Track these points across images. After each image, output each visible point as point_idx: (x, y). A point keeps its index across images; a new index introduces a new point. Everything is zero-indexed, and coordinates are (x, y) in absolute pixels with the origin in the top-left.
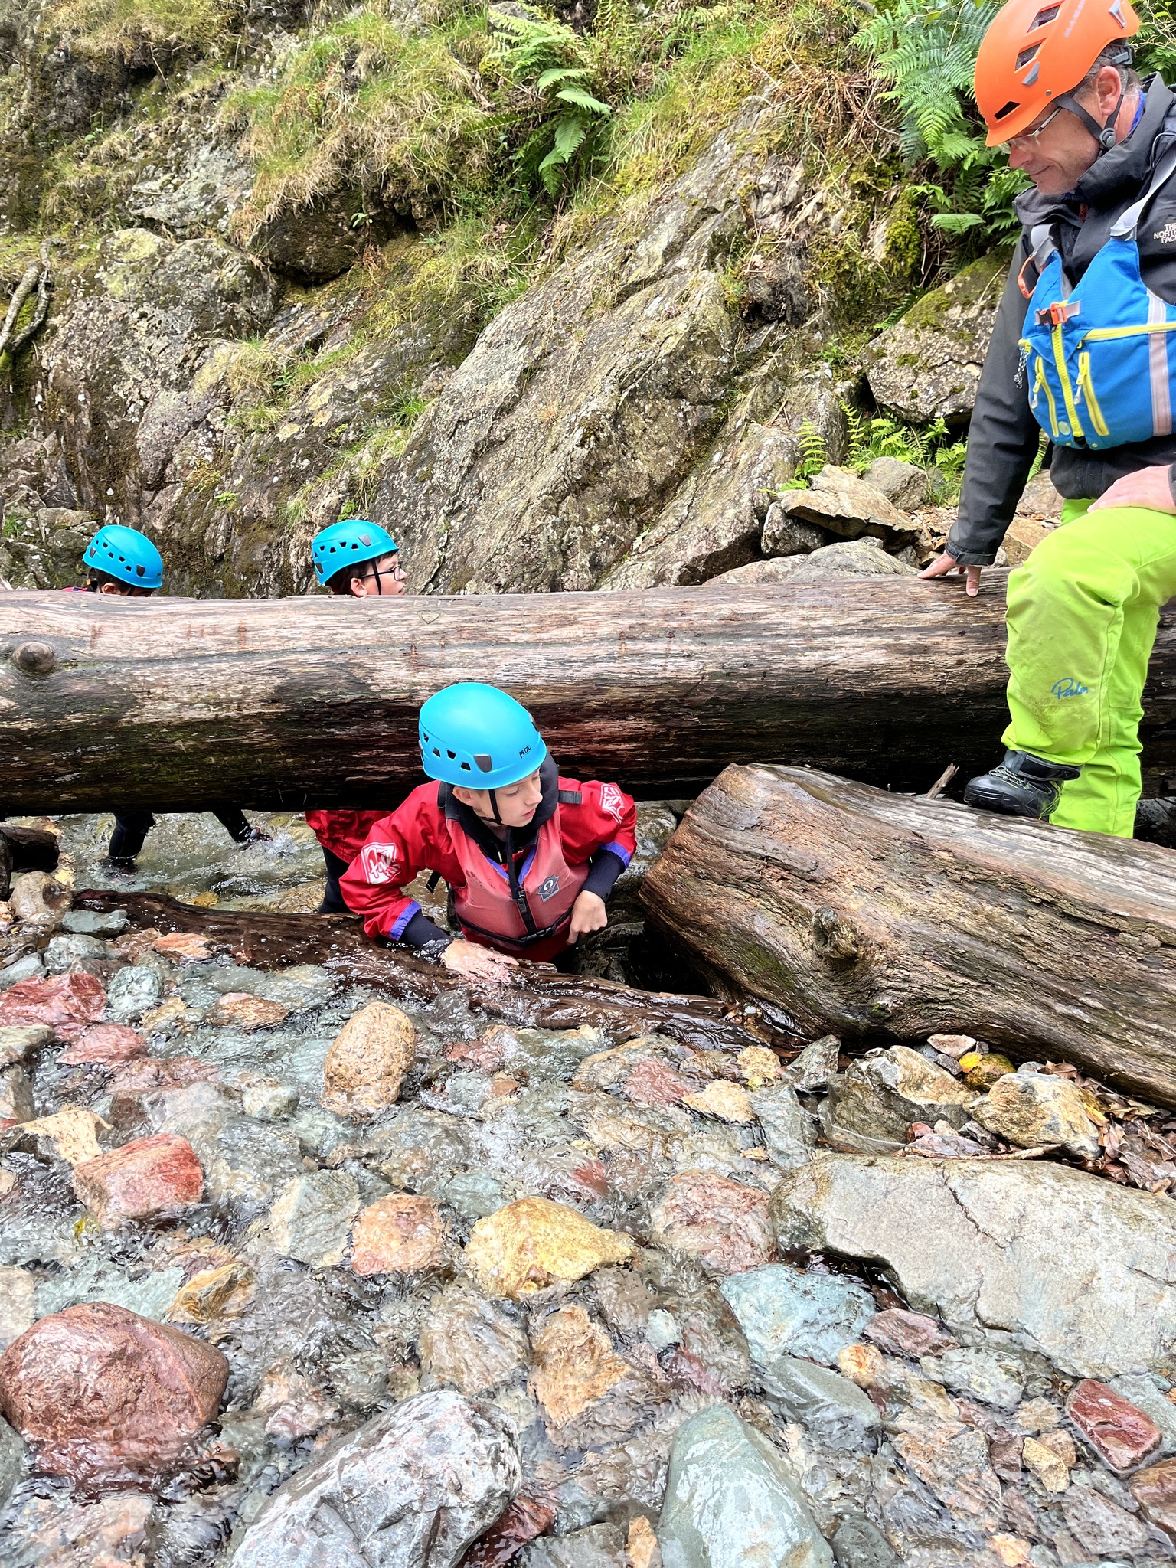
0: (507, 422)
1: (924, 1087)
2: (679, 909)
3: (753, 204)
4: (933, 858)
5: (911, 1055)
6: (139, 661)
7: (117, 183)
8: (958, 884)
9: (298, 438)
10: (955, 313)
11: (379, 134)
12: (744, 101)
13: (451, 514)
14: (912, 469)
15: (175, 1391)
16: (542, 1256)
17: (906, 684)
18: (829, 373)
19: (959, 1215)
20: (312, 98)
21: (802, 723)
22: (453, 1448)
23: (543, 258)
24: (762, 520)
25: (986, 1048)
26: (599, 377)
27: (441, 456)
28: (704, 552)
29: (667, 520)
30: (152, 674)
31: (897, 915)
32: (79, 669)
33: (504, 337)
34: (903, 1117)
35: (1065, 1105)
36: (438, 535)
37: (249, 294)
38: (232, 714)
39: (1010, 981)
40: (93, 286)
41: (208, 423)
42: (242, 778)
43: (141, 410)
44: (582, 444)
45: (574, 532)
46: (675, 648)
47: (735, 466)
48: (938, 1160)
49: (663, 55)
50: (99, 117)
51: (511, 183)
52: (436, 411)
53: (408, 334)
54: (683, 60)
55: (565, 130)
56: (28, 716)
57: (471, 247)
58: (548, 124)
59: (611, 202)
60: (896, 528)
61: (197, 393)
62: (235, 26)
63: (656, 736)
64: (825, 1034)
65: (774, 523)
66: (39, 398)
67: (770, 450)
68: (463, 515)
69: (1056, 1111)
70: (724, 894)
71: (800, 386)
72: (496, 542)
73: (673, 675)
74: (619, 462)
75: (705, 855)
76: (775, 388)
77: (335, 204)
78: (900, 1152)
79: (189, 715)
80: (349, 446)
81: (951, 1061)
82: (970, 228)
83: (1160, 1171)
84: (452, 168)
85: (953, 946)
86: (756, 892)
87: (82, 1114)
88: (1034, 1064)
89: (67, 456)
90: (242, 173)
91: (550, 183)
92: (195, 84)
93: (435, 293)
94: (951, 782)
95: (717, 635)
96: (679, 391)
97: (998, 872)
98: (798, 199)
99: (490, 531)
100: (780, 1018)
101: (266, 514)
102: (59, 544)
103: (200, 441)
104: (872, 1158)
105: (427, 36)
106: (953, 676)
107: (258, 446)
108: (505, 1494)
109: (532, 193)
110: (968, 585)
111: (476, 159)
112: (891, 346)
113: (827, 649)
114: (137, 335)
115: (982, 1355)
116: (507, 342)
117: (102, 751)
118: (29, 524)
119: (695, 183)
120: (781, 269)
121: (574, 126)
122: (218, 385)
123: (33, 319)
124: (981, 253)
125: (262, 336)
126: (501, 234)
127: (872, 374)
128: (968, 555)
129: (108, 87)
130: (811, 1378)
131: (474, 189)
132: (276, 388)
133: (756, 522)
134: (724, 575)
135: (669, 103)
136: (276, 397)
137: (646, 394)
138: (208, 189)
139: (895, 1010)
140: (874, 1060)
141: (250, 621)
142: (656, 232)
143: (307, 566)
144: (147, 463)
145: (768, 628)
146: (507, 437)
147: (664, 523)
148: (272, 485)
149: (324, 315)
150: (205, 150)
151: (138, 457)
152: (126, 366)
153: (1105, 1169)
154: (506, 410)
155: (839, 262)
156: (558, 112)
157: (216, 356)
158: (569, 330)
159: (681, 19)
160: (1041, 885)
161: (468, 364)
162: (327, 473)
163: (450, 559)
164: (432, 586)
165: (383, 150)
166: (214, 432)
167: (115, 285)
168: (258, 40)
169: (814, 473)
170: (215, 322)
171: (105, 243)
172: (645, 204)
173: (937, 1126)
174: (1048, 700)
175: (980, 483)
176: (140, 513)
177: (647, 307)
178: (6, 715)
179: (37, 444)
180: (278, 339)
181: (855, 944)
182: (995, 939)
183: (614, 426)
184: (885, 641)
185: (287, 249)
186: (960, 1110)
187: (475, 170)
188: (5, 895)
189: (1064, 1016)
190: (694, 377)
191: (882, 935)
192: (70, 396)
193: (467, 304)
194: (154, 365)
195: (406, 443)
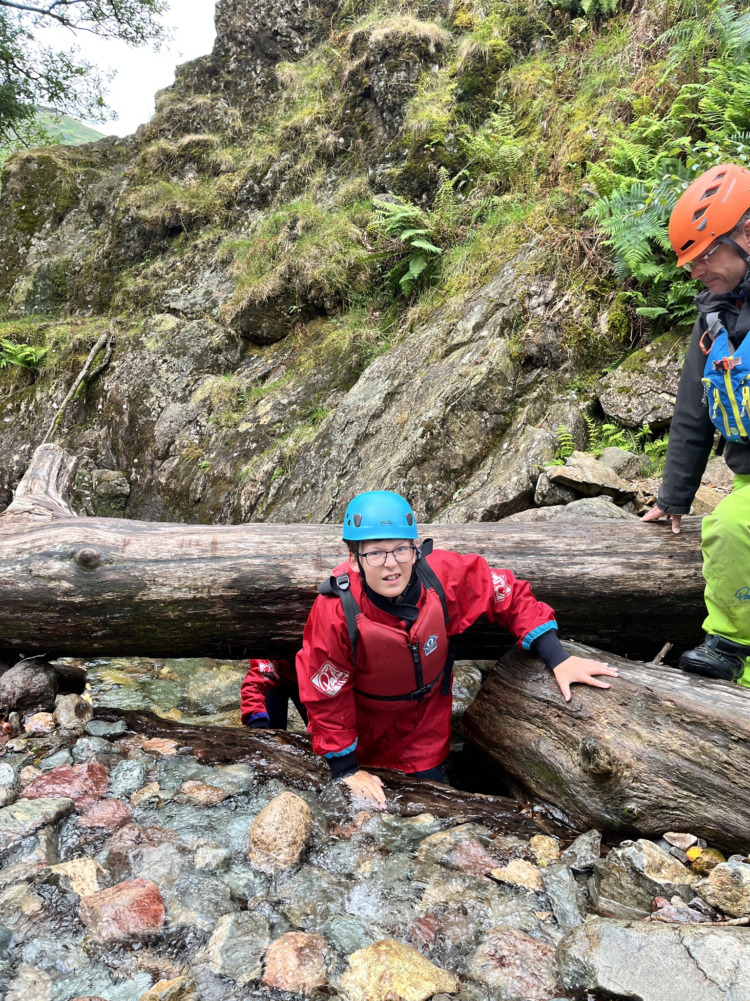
0: (376, 423)
1: (663, 871)
2: (488, 735)
3: (527, 301)
4: (660, 705)
5: (652, 846)
6: (150, 561)
7: (156, 289)
8: (680, 724)
9: (250, 431)
10: (652, 363)
11: (307, 264)
12: (521, 246)
13: (341, 476)
14: (630, 455)
16: (395, 984)
17: (635, 589)
18: (575, 397)
19: (692, 966)
20: (270, 245)
21: (568, 611)
23: (400, 331)
24: (535, 484)
25: (705, 844)
26: (433, 398)
27: (336, 442)
28: (498, 502)
29: (475, 482)
30: (158, 569)
31: (638, 744)
32: (114, 565)
33: (376, 374)
34: (648, 893)
36: (333, 489)
37: (226, 349)
38: (204, 595)
39: (720, 795)
40: (138, 345)
41: (198, 421)
42: (207, 637)
43: (159, 414)
44: (422, 437)
45: (417, 488)
47: (517, 451)
48: (675, 926)
49: (473, 222)
50: (149, 253)
51: (383, 290)
52: (334, 417)
53: (319, 372)
54: (485, 225)
55: (415, 262)
56: (80, 594)
57: (359, 324)
58: (405, 259)
59: (442, 300)
60: (621, 490)
61: (193, 403)
62: (229, 206)
64: (590, 829)
65: (542, 486)
66: (100, 407)
67: (539, 441)
68: (348, 477)
70: (518, 725)
71: (557, 404)
74: (445, 447)
75: (506, 697)
76: (542, 405)
77: (280, 301)
78: (648, 918)
79: (178, 595)
80: (281, 436)
81: (680, 852)
82: (660, 315)
84: (349, 282)
85: (678, 768)
86: (541, 725)
87: (89, 861)
88: (739, 856)
89: (113, 440)
90: (228, 284)
91: (406, 290)
92: (205, 236)
93: (336, 349)
94: (668, 654)
95: (511, 553)
96: (482, 406)
97: (706, 717)
98: (554, 299)
100: (559, 815)
101: (228, 475)
102: (103, 491)
103: (192, 432)
104: (629, 922)
105: (337, 212)
106: (666, 584)
107: (226, 435)
109: (395, 295)
110: (673, 526)
111: (363, 277)
112: (613, 382)
113: (583, 564)
114: (160, 372)
116: (378, 377)
117: (122, 617)
118: (86, 479)
119: (492, 290)
121: (420, 259)
122: (205, 400)
123: (101, 363)
124: (667, 330)
125: (233, 373)
126: (376, 317)
127: (602, 398)
128: (671, 508)
129: (155, 237)
131: (361, 293)
132: (240, 402)
133: (531, 484)
134: (511, 516)
135: (476, 247)
136: (239, 407)
137: (462, 408)
138: (208, 293)
139: (639, 813)
140: (627, 849)
141: (220, 538)
142: (468, 316)
143: (251, 505)
144: (159, 445)
145: (544, 550)
146: (377, 432)
147: (472, 484)
148: (233, 458)
149: (270, 361)
150: (208, 272)
151: (154, 441)
152: (153, 389)
154: (376, 416)
155: (580, 334)
156: (410, 252)
157: (205, 384)
158: (415, 371)
159: (483, 202)
160: (738, 728)
161: (355, 389)
162: (267, 451)
163: (339, 503)
164: (327, 519)
165: (310, 272)
166: (200, 426)
167: (150, 344)
168: (241, 214)
169: (568, 456)
170: (206, 365)
171: (147, 322)
172: (462, 301)
173: (672, 900)
174: (733, 602)
175: (678, 464)
176: (152, 473)
177: (463, 359)
178: (66, 593)
179: (96, 433)
180: (242, 375)
181: (610, 764)
182: (707, 764)
183: (442, 426)
184: (621, 560)
185: (251, 325)
186: (689, 888)
187: (362, 283)
188: (51, 709)
190: (491, 398)
191: (628, 758)
192: (119, 405)
193: (355, 356)
194: (169, 388)
195: (314, 435)
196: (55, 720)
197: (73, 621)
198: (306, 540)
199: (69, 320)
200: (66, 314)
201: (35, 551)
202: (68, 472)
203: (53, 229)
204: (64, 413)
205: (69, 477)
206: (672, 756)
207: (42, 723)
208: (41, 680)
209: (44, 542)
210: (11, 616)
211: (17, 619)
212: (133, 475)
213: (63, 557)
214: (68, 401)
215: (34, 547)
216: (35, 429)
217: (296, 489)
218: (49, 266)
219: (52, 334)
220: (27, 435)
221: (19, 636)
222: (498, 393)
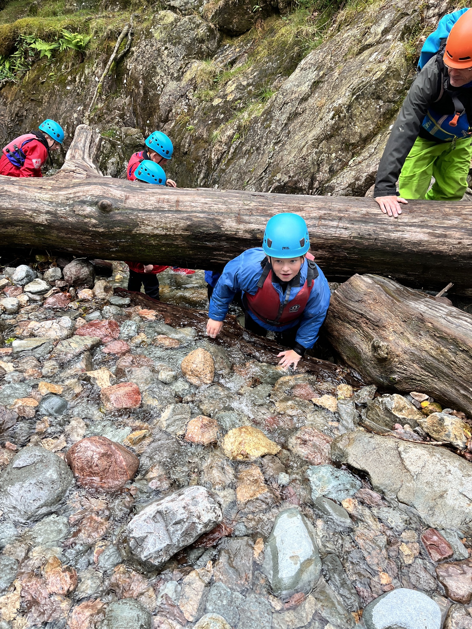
0: (303, 106)
1: (403, 411)
3: (425, 12)
4: (425, 325)
5: (401, 398)
6: (140, 210)
8: (433, 337)
9: (220, 105)
13: (276, 144)
15: (121, 468)
16: (246, 447)
17: (434, 250)
19: (399, 461)
21: (389, 260)
22: (200, 505)
23: (331, 29)
25: (432, 400)
26: (344, 88)
27: (275, 118)
29: (365, 154)
30: (145, 216)
31: (407, 345)
32: (120, 211)
33: (308, 66)
34: (392, 421)
35: (455, 428)
36: (270, 152)
37: (208, 40)
38: (171, 233)
39: (445, 378)
40: (149, 35)
41: (187, 96)
42: (174, 256)
43: (162, 89)
44: (332, 119)
45: (324, 156)
46: (341, 225)
52: (276, 98)
53: (270, 61)
56: (102, 227)
57: (301, 22)
59: (364, 6)
61: (183, 83)
63: (329, 258)
64: (371, 384)
66: (125, 81)
68: (280, 144)
69: (450, 430)
70: (343, 325)
72: (291, 158)
73: (339, 235)
74: (348, 127)
75: (338, 309)
77: (247, 1)
79: (156, 232)
80: (240, 110)
81: (417, 403)
85: (426, 360)
86: (356, 326)
87: (106, 371)
88: (449, 409)
89: (134, 106)
93: (284, 42)
94: (449, 290)
95: (359, 221)
96: (379, 96)
97: (449, 335)
99: (289, 153)
100: (356, 375)
101: (205, 136)
102: (128, 142)
103: (183, 103)
106: (456, 248)
107: (205, 107)
108: (214, 522)
113: (403, 231)
114: (163, 56)
115: (395, 511)
116: (309, 68)
117: (126, 241)
118: (118, 133)
119: (400, 1)
122: (191, 80)
123: (125, 48)
125: (211, 59)
126: (315, 17)
130: (331, 506)
132: (215, 82)
136: (213, 87)
137: (364, 97)
139: (399, 380)
140: (385, 398)
141: (181, 198)
142: (380, 22)
143: (218, 159)
144: (162, 112)
145: (380, 220)
146: (303, 112)
147: (363, 154)
148: (208, 124)
149: (237, 50)
151: (159, 109)
152: (158, 70)
153: (464, 454)
154: (304, 99)
157: (193, 67)
158: (336, 64)
160: (465, 343)
161: (293, 76)
162: (230, 121)
163: (273, 163)
164: (264, 174)
166: (189, 100)
167: (156, 35)
170: (194, 52)
171: (155, 16)
172: (378, 9)
173: (405, 426)
177: (371, 56)
178: (94, 226)
179: (123, 100)
180: (218, 60)
181: (387, 354)
182: (442, 360)
183: (348, 111)
184: (429, 231)
185: (225, 21)
186: (416, 422)
188: (91, 287)
189: (463, 395)
190: (386, 90)
191: (399, 351)
192: (137, 81)
193: (296, 48)
194: (168, 70)
195: (262, 111)
196: (94, 293)
197: (99, 242)
198: (232, 204)
199: (104, 14)
200: (102, 9)
201: (76, 199)
202: (95, 144)
204: (103, 85)
205: (97, 148)
206: (424, 354)
207: (86, 294)
208: (85, 271)
209: (81, 194)
210: (66, 236)
211: (70, 238)
212: (147, 131)
213: (92, 204)
214: (105, 76)
215: (75, 197)
216: (86, 96)
217: (247, 150)
219: (93, 25)
220: (81, 99)
221: (72, 247)
222: (392, 86)
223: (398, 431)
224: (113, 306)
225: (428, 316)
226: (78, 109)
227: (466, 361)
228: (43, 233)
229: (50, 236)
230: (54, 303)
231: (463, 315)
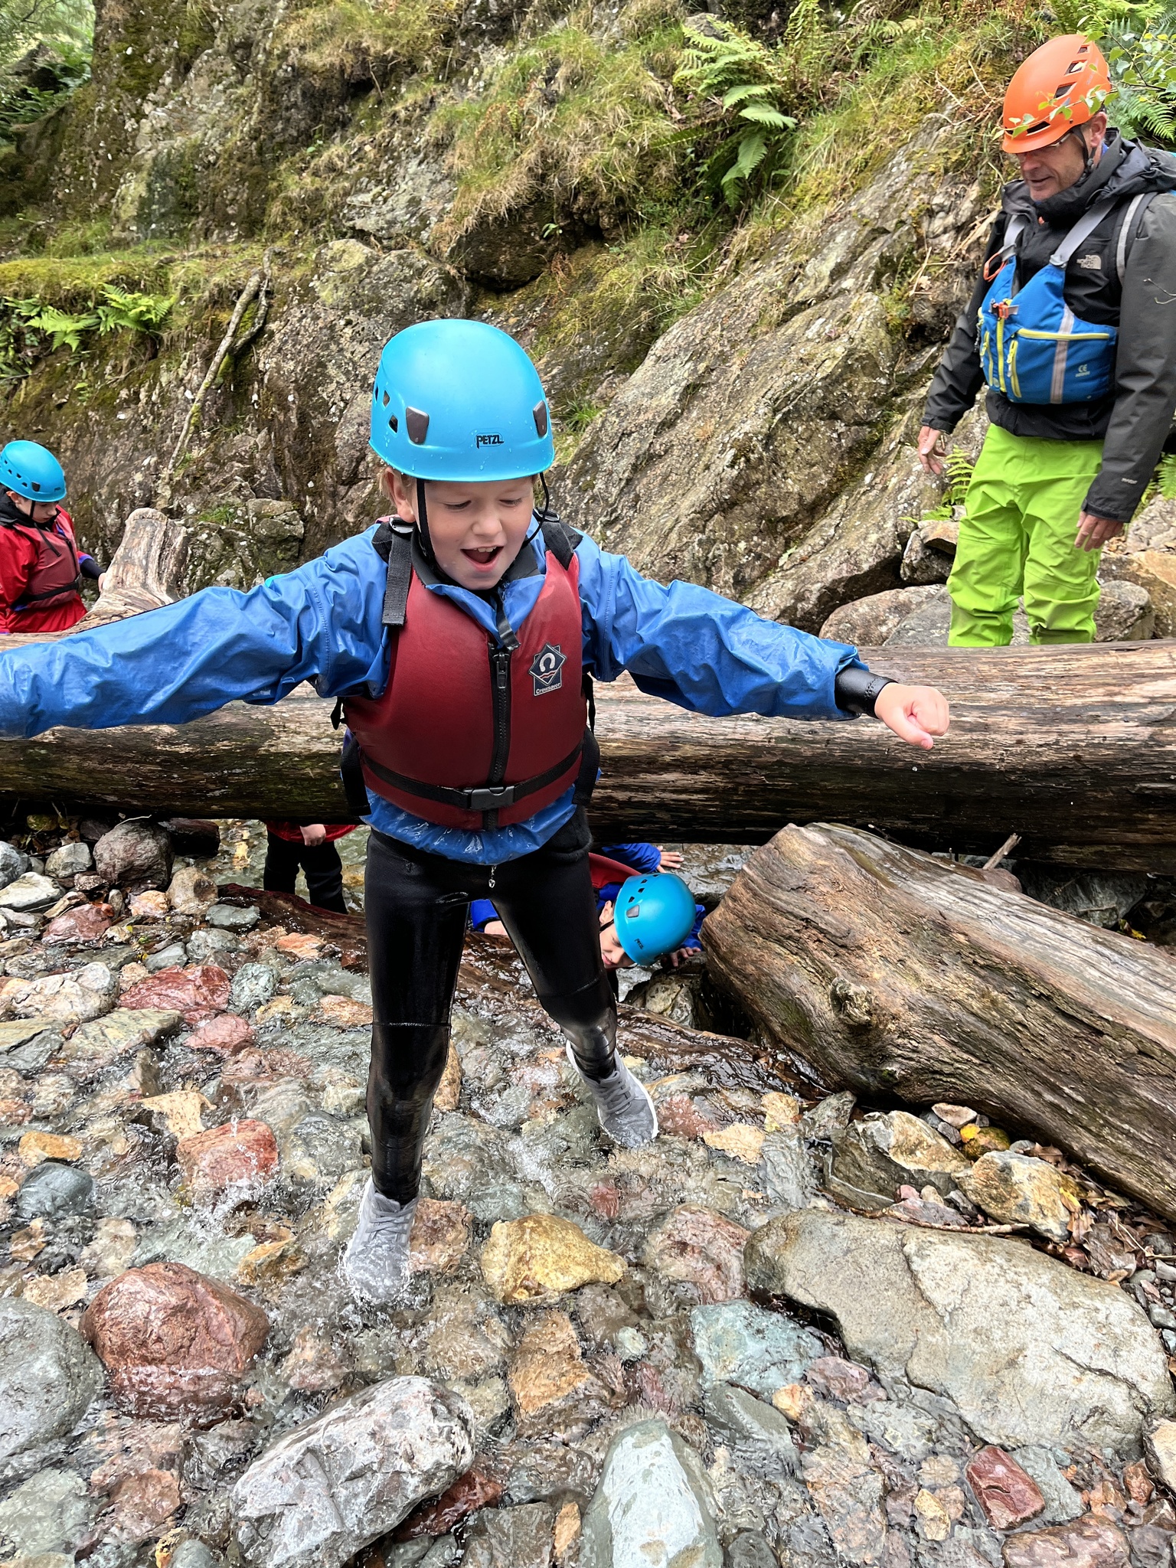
0: (665, 438)
1: (918, 1153)
2: (729, 955)
3: (925, 225)
4: (952, 939)
5: (909, 1121)
7: (333, 195)
8: (971, 967)
11: (572, 149)
12: (925, 118)
13: (608, 525)
15: (221, 1342)
16: (536, 1268)
19: (907, 1280)
20: (513, 113)
21: (864, 788)
22: (412, 1424)
24: (904, 546)
25: (986, 1122)
26: (755, 398)
27: (604, 467)
28: (845, 574)
29: (815, 540)
30: (288, 711)
31: (914, 989)
33: (672, 352)
34: (893, 1179)
35: (1039, 1189)
37: (444, 302)
39: (1009, 1065)
40: (307, 295)
43: (341, 411)
44: (732, 465)
45: (720, 549)
47: (885, 488)
49: (851, 66)
50: (321, 130)
51: (696, 194)
52: (603, 423)
53: (587, 342)
54: (870, 73)
55: (748, 145)
57: (652, 257)
58: (734, 138)
59: (788, 216)
62: (448, 40)
64: (842, 1089)
65: (913, 554)
66: (255, 397)
67: (918, 476)
68: (619, 526)
69: (1028, 1193)
70: (767, 948)
73: (741, 737)
74: (769, 482)
75: (754, 909)
77: (529, 215)
79: (316, 747)
81: (951, 1130)
83: (1118, 1262)
84: (640, 181)
85: (960, 1023)
86: (795, 950)
88: (1025, 1143)
89: (276, 451)
90: (446, 184)
91: (731, 195)
92: (410, 96)
93: (615, 301)
96: (834, 413)
97: (1005, 961)
98: (972, 218)
99: (640, 546)
102: (264, 532)
105: (625, 49)
106: (1012, 754)
109: (715, 204)
111: (663, 171)
114: (342, 340)
116: (675, 356)
117: (244, 773)
118: (239, 513)
119: (867, 203)
120: (947, 291)
121: (757, 140)
123: (253, 325)
126: (682, 244)
129: (329, 100)
130: (746, 1408)
131: (659, 200)
133: (899, 547)
134: (857, 602)
135: (852, 118)
137: (800, 416)
139: (903, 1076)
140: (870, 1124)
142: (825, 251)
144: (343, 461)
146: (666, 452)
147: (810, 541)
149: (513, 320)
150: (415, 162)
151: (335, 455)
152: (332, 370)
153: (1064, 1253)
154: (668, 424)
156: (737, 127)
158: (733, 347)
159: (873, 29)
160: (1041, 980)
161: (639, 375)
167: (327, 293)
168: (468, 54)
171: (319, 254)
172: (819, 222)
173: (924, 1191)
176: (335, 505)
177: (809, 328)
178: (168, 740)
179: (251, 440)
181: (869, 1013)
182: (996, 1022)
183: (766, 447)
185: (481, 259)
186: (949, 1178)
187: (662, 182)
188: (163, 887)
189: (1052, 1104)
190: (850, 399)
191: (897, 1006)
192: (281, 396)
193: (645, 314)
194: (355, 369)
195: (573, 452)
196: (169, 901)
197: (180, 777)
199: (203, 249)
200: (198, 237)
202: (174, 551)
203: (176, 86)
204: (203, 406)
206: (955, 1008)
207: (151, 905)
208: (148, 848)
212: (308, 506)
214: (207, 389)
216: (162, 432)
218: (169, 154)
219: (178, 274)
220: (152, 441)
221: (114, 792)
222: (862, 390)
223: (908, 1203)
224: (215, 931)
225: (957, 917)
226: (146, 462)
227: (1049, 1022)
228: (45, 762)
229: (62, 768)
230: (71, 931)
231: (1035, 912)
